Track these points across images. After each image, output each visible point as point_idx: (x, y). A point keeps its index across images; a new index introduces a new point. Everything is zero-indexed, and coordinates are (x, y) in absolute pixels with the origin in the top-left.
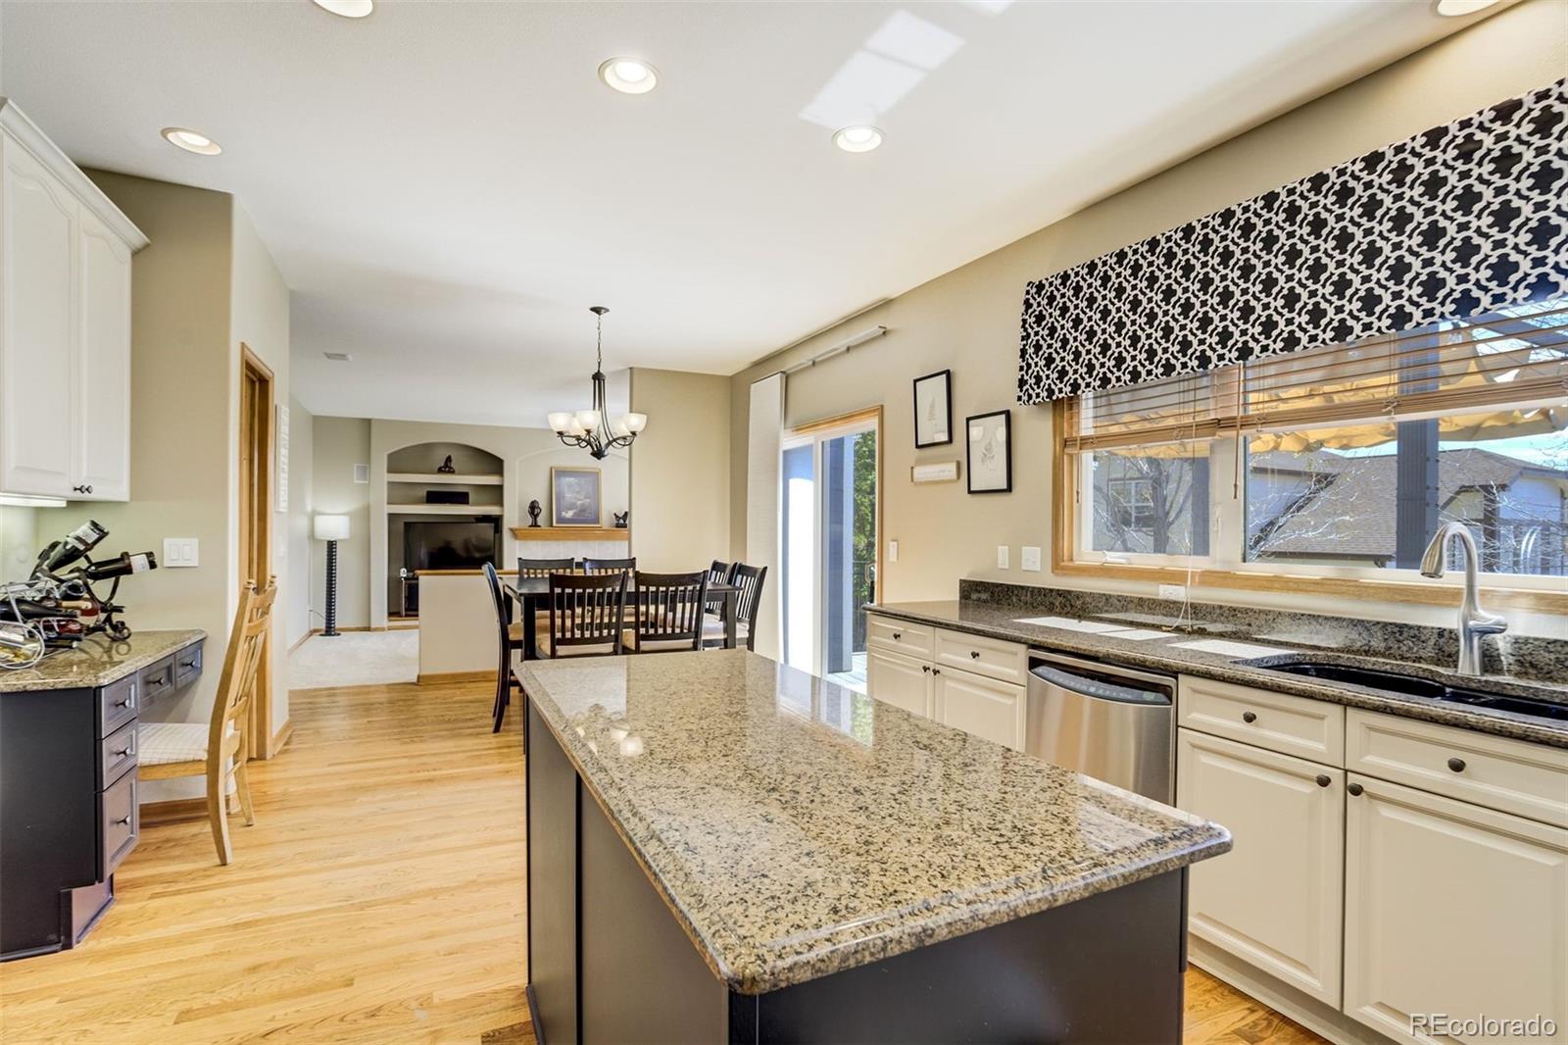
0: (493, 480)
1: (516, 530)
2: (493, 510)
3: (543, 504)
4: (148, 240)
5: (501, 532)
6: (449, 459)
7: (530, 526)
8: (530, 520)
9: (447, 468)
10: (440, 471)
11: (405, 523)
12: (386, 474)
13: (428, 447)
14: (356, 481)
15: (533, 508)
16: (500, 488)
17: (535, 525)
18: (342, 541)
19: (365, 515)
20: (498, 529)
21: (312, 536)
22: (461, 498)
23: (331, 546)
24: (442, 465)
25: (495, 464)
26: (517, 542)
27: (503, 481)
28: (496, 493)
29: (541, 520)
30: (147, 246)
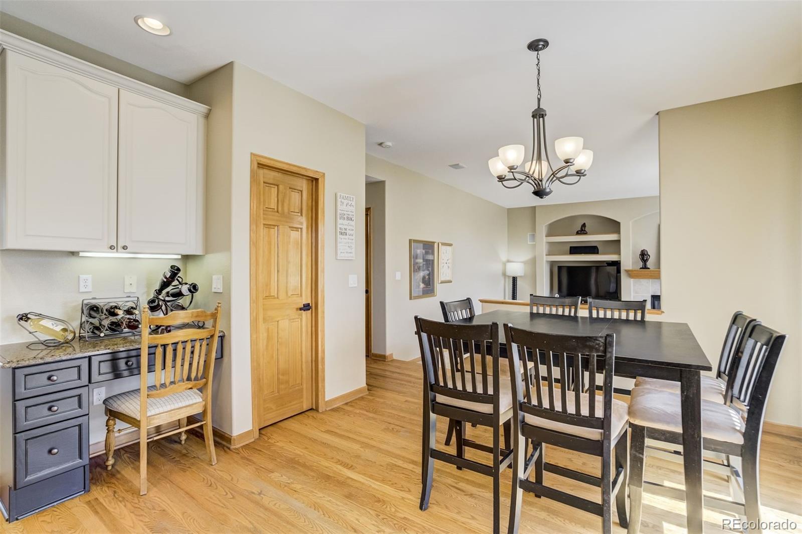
0: (612, 237)
1: (632, 271)
2: (613, 258)
3: (652, 252)
4: (208, 107)
5: (620, 273)
6: (584, 225)
7: (641, 268)
8: (641, 264)
9: (582, 231)
10: (578, 233)
11: (558, 266)
12: (544, 237)
13: (572, 219)
14: (529, 243)
15: (644, 256)
16: (618, 242)
17: (645, 267)
18: (521, 277)
19: (533, 262)
20: (619, 271)
21: (504, 274)
22: (593, 250)
23: (514, 280)
24: (580, 229)
25: (615, 226)
26: (632, 280)
27: (620, 237)
28: (616, 245)
29: (649, 264)
30: (210, 110)
